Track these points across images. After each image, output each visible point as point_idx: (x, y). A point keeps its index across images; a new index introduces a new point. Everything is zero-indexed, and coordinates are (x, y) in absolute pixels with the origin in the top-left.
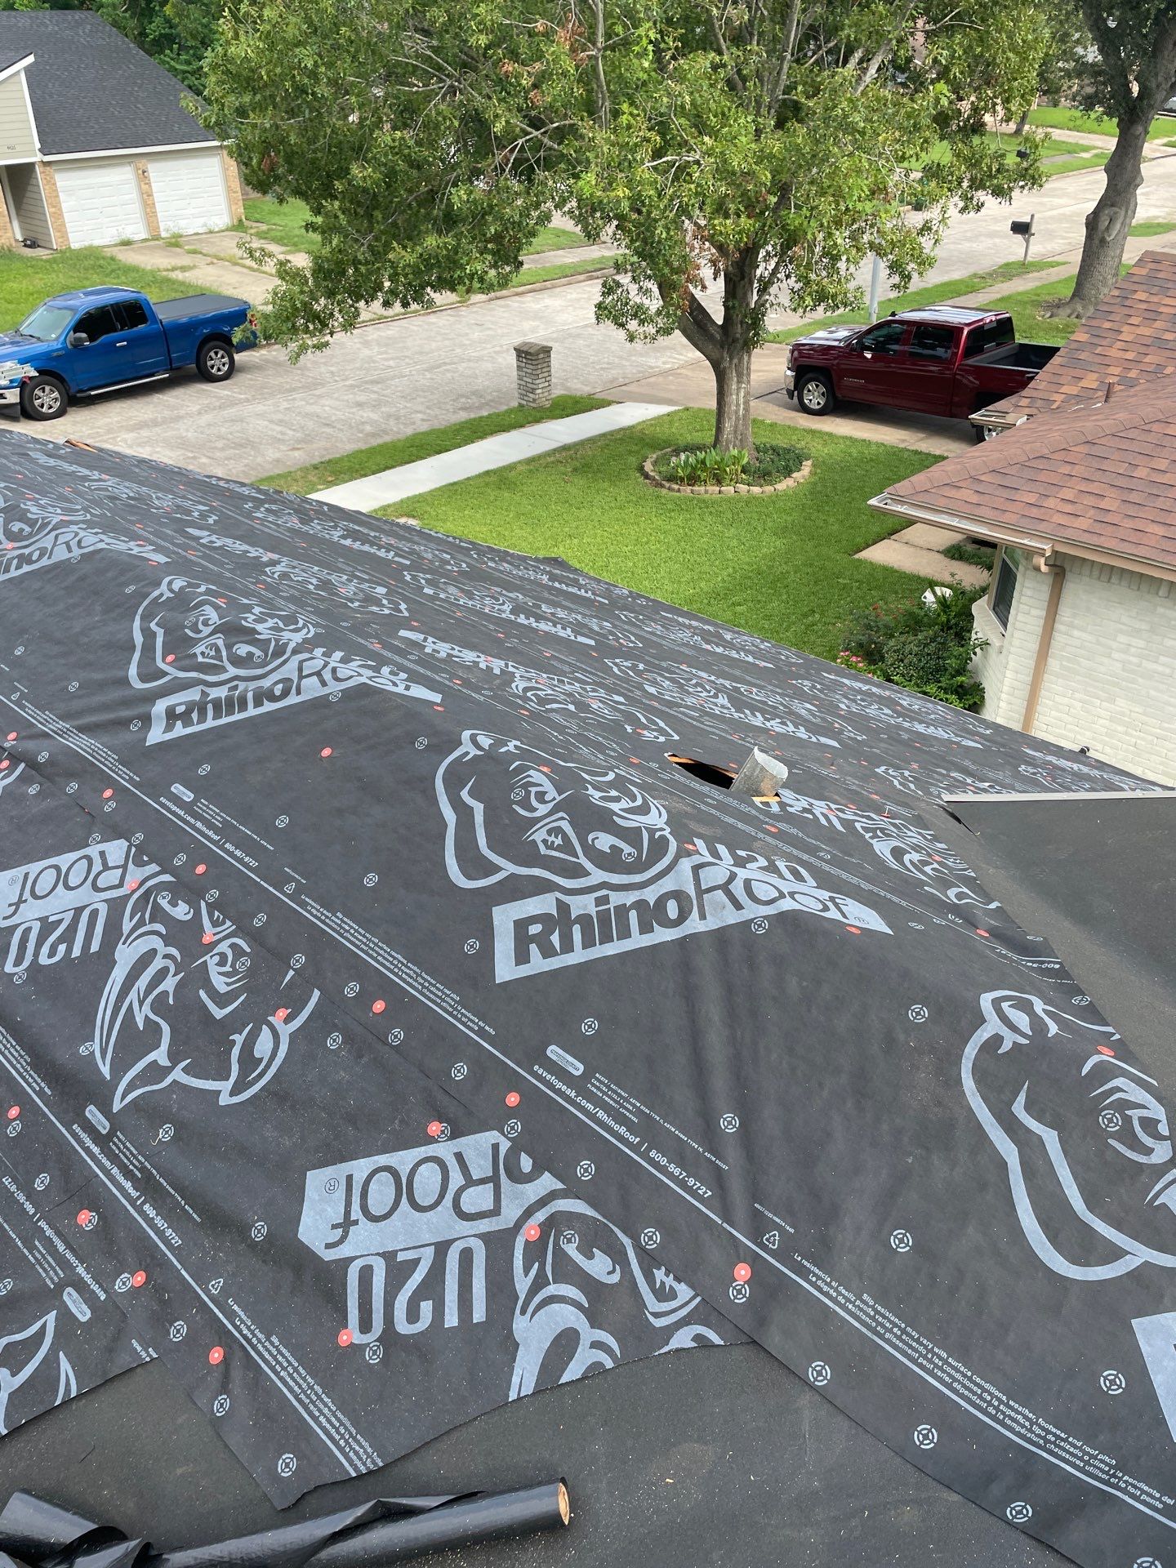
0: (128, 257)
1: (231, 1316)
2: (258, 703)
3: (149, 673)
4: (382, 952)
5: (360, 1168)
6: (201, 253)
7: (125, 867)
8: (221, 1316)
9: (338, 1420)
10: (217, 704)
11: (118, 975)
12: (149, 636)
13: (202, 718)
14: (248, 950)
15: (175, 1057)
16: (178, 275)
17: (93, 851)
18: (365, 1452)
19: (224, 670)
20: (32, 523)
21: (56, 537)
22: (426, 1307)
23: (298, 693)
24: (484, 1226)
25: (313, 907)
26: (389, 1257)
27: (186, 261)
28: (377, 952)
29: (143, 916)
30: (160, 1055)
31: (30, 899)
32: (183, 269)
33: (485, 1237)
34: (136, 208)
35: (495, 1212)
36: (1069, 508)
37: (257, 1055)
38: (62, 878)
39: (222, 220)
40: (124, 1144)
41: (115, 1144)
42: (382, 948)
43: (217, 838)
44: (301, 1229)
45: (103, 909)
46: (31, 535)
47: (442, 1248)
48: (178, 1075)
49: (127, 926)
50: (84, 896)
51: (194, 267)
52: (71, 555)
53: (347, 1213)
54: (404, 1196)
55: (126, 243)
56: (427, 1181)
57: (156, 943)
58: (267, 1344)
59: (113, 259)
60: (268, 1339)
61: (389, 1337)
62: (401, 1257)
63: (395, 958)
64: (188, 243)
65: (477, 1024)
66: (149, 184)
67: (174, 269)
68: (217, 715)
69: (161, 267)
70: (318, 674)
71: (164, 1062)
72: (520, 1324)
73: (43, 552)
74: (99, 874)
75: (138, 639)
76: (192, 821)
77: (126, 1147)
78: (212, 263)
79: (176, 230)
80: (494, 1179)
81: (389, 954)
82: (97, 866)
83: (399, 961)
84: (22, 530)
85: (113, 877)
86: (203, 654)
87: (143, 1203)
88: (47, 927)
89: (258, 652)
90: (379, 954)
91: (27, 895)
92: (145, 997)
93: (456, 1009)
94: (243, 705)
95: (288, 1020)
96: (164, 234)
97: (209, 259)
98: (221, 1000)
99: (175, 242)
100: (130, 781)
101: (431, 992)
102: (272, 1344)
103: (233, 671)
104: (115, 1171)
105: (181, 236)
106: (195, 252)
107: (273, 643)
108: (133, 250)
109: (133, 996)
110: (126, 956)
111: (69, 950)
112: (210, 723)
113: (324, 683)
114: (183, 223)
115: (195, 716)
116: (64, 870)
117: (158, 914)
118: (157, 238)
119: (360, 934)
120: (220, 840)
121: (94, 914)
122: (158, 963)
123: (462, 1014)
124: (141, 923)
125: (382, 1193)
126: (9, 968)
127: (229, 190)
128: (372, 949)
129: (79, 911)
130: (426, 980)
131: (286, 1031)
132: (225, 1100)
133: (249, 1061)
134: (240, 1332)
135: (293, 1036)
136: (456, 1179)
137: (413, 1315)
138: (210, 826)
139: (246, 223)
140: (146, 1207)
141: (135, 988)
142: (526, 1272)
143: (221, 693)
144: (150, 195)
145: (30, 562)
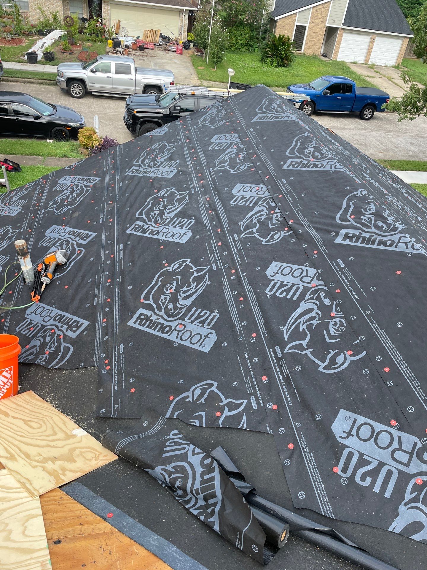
0: (354, 68)
1: (300, 438)
2: (379, 244)
3: (344, 218)
4: (395, 352)
5: (361, 419)
6: (379, 73)
7: (313, 278)
8: (297, 435)
9: (324, 494)
10: (364, 239)
11: (299, 311)
12: (348, 206)
13: (357, 241)
14: (346, 326)
15: (309, 346)
16: (368, 79)
17: (305, 268)
18: (330, 510)
19: (370, 228)
20: (322, 155)
21: (328, 162)
22: (369, 480)
23: (396, 247)
24: (401, 467)
25: (374, 323)
26: (361, 455)
27: (373, 74)
28: (393, 351)
29: (313, 297)
30: (304, 343)
31: (280, 274)
32: (371, 77)
33: (400, 472)
34: (364, 52)
35: (407, 465)
37: (337, 361)
38: (292, 272)
39: (392, 63)
40: (284, 364)
41: (281, 362)
42: (395, 350)
43: (347, 283)
44: (333, 425)
45: (301, 288)
46: (320, 158)
47: (381, 464)
48: (308, 352)
49: (307, 297)
50: (296, 281)
51: (375, 77)
52: (331, 170)
53: (351, 430)
54: (374, 438)
55: (355, 63)
56: (384, 439)
57: (315, 308)
58: (309, 454)
59: (349, 67)
60: (310, 452)
61: (351, 479)
62: (365, 457)
63: (399, 356)
64: (376, 68)
65: (424, 397)
66: (373, 44)
67: (367, 76)
68: (362, 242)
69: (363, 74)
70: (406, 244)
71: (305, 346)
72: (402, 508)
73: (322, 165)
74: (304, 276)
75: (344, 206)
76: (341, 274)
77: (284, 365)
78: (382, 78)
79: (374, 63)
80: (411, 454)
81: (397, 354)
82: (304, 274)
83: (400, 358)
84: (318, 156)
85: (308, 279)
86: (365, 219)
87: (284, 385)
88: (282, 285)
89: (385, 227)
90: (393, 352)
91: (279, 272)
92: (305, 322)
93: (417, 387)
94: (373, 243)
95: (351, 356)
96: (369, 63)
97: (381, 76)
98: (331, 337)
99: (372, 67)
100: (325, 251)
101: (410, 376)
102: (310, 455)
103: (374, 230)
104: (278, 370)
105: (375, 65)
106: (377, 72)
107: (393, 226)
108: (356, 66)
109: (301, 320)
110: (304, 306)
111: (287, 295)
112: (359, 244)
113: (407, 248)
114: (378, 61)
115: (354, 239)
116: (293, 270)
117: (318, 298)
118: (366, 64)
119: (389, 341)
120: (348, 285)
121: (298, 288)
122: (313, 314)
123: (419, 390)
124: (312, 298)
125: (365, 432)
126: (267, 291)
127: (400, 53)
128: (392, 349)
129: (294, 285)
130: (409, 370)
131: (350, 359)
132: (320, 369)
133: (333, 361)
134: (301, 444)
135: (351, 362)
136: (395, 445)
137: (363, 479)
138: (347, 278)
139: (400, 66)
140: (284, 387)
141: (304, 317)
142: (412, 493)
143: (367, 236)
144: (372, 48)
145: (317, 167)
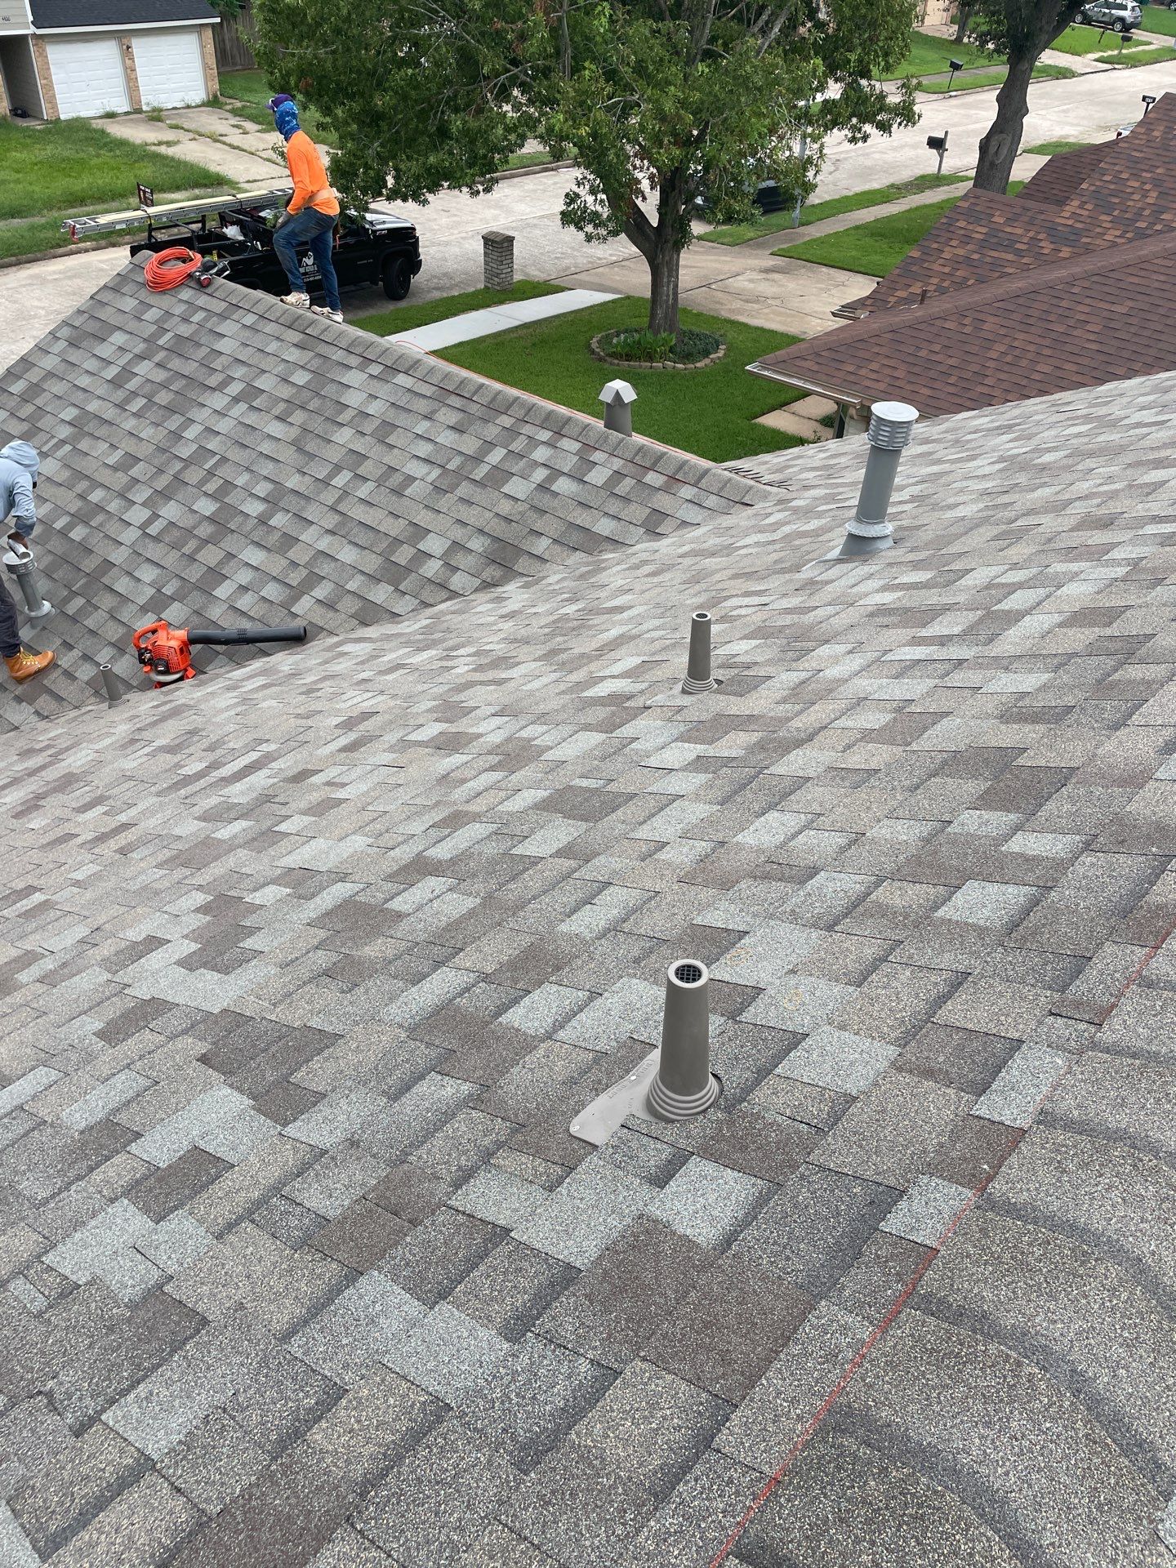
6: (182, 128)
34: (119, 82)
36: (874, 376)
39: (198, 95)
51: (177, 142)
55: (111, 115)
64: (169, 117)
66: (132, 59)
78: (195, 139)
79: (156, 104)
96: (145, 108)
97: (191, 135)
99: (156, 116)
105: (161, 110)
106: (176, 127)
108: (118, 122)
114: (163, 98)
118: (139, 111)
127: (206, 66)
139: (222, 99)
144: (134, 70)
